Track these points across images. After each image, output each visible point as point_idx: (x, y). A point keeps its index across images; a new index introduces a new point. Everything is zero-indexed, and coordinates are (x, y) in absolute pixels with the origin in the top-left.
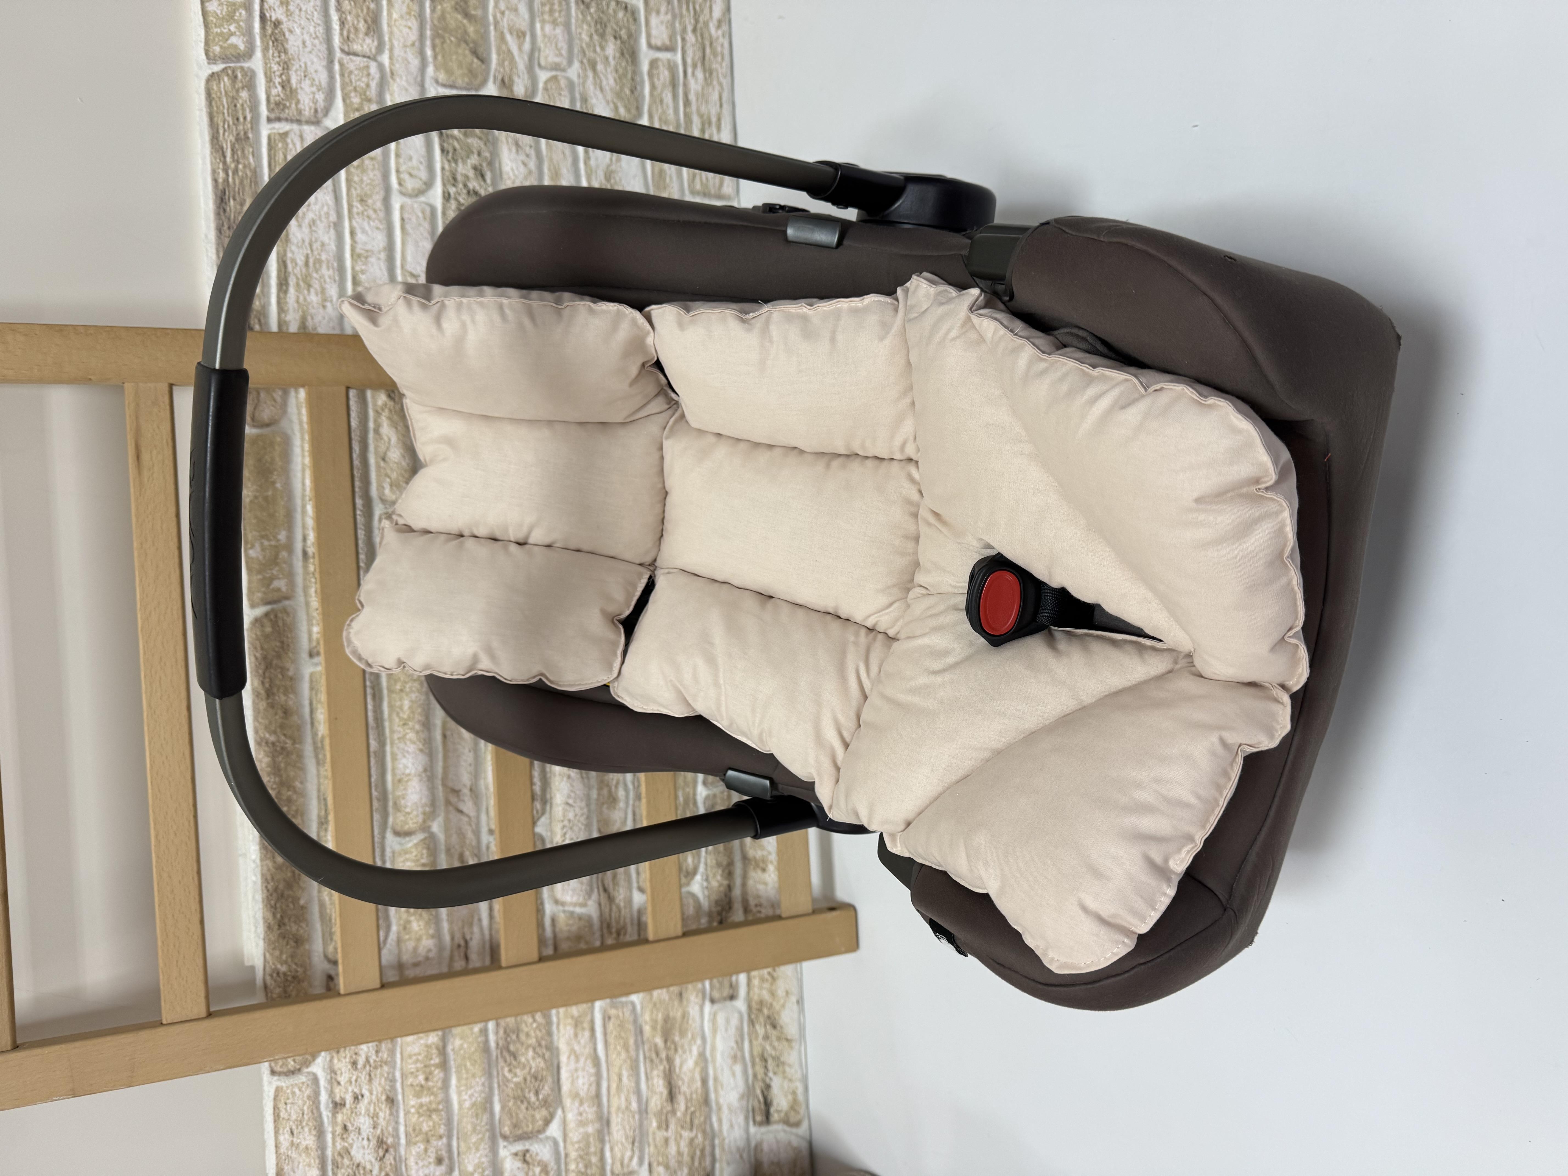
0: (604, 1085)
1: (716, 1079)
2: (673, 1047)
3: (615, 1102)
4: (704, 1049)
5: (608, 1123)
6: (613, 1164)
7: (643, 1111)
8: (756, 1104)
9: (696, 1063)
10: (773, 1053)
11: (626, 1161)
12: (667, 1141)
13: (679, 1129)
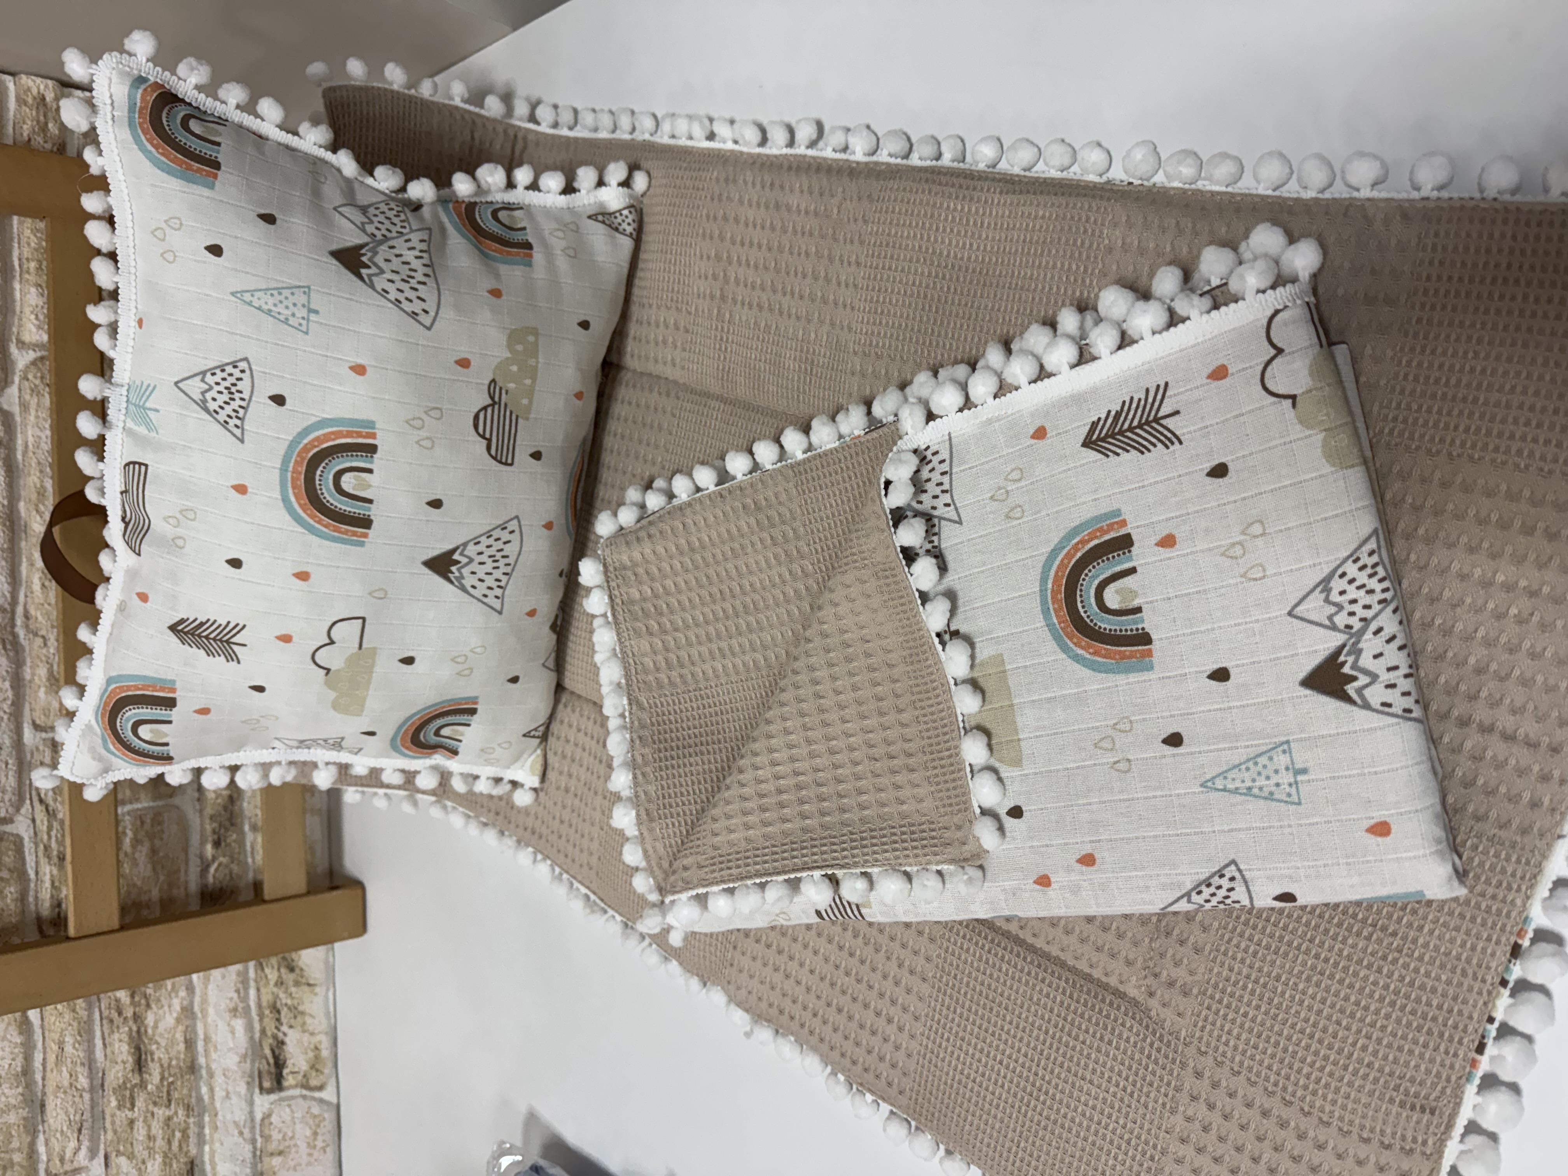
0: (38, 1057)
1: (207, 1039)
2: (143, 1002)
3: (53, 1078)
4: (192, 1003)
5: (43, 1106)
6: (49, 1161)
7: (98, 1086)
8: (264, 1067)
9: (178, 1020)
10: (289, 1002)
11: (68, 1154)
12: (132, 1122)
13: (151, 1107)
